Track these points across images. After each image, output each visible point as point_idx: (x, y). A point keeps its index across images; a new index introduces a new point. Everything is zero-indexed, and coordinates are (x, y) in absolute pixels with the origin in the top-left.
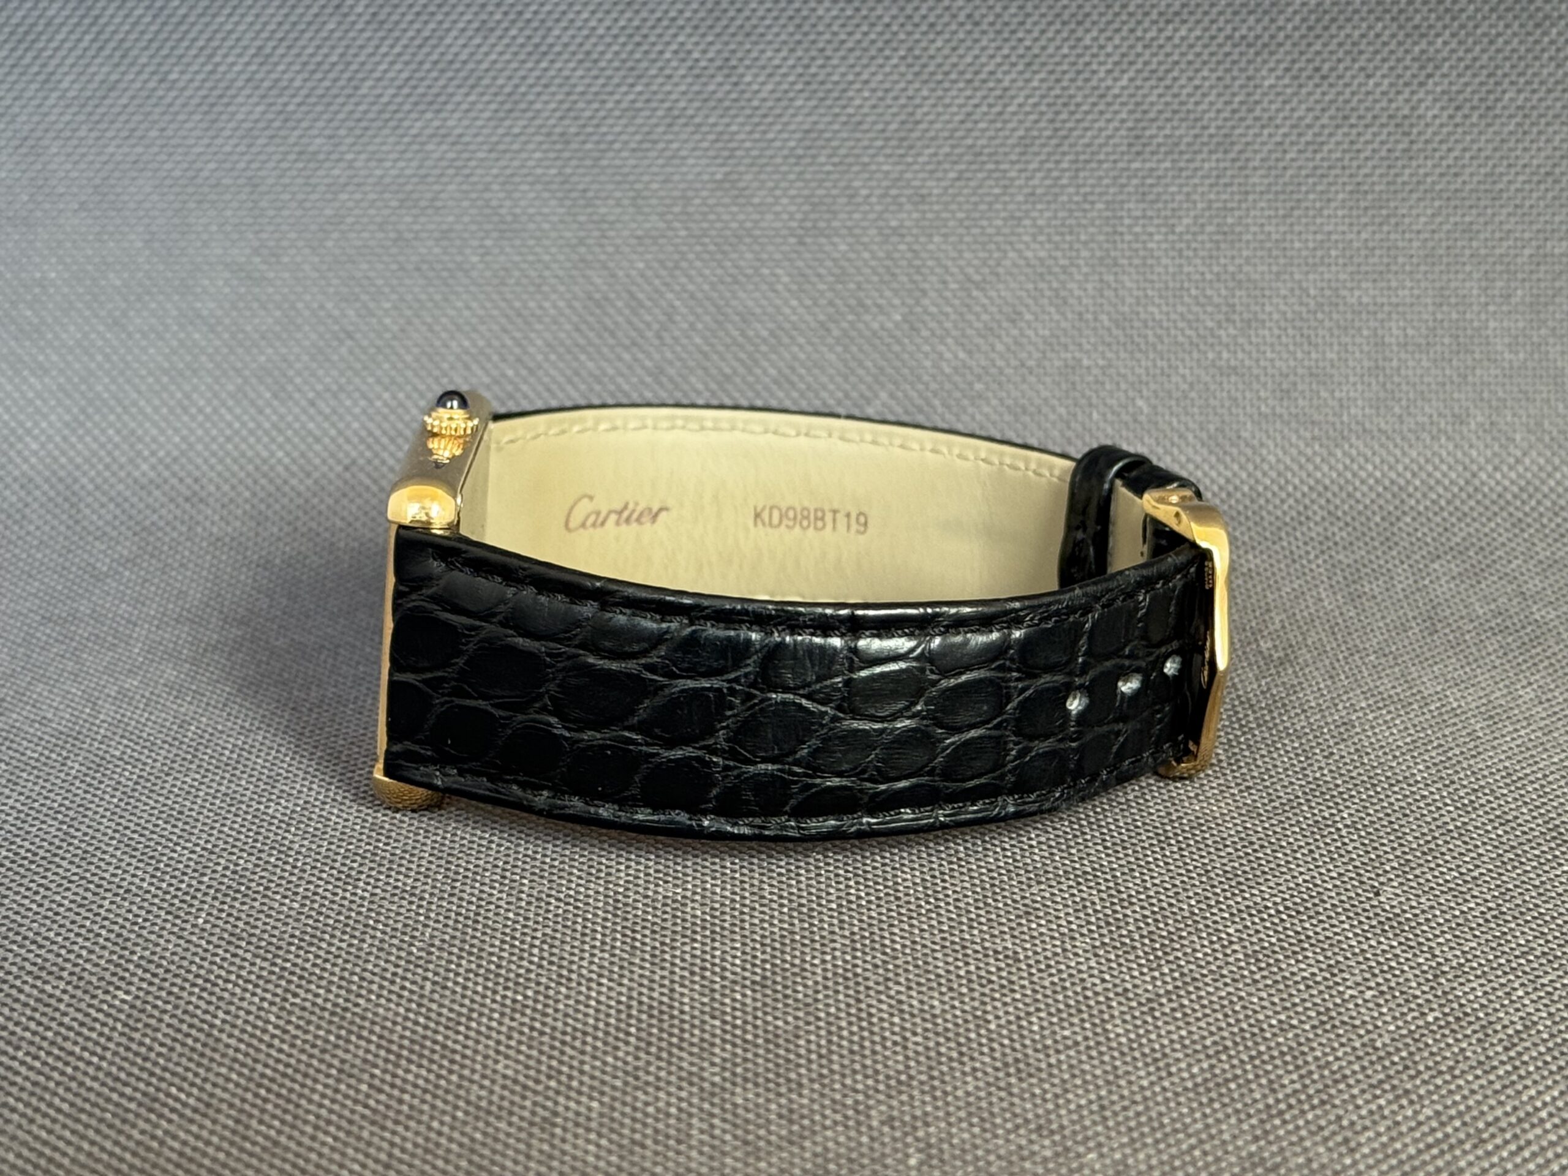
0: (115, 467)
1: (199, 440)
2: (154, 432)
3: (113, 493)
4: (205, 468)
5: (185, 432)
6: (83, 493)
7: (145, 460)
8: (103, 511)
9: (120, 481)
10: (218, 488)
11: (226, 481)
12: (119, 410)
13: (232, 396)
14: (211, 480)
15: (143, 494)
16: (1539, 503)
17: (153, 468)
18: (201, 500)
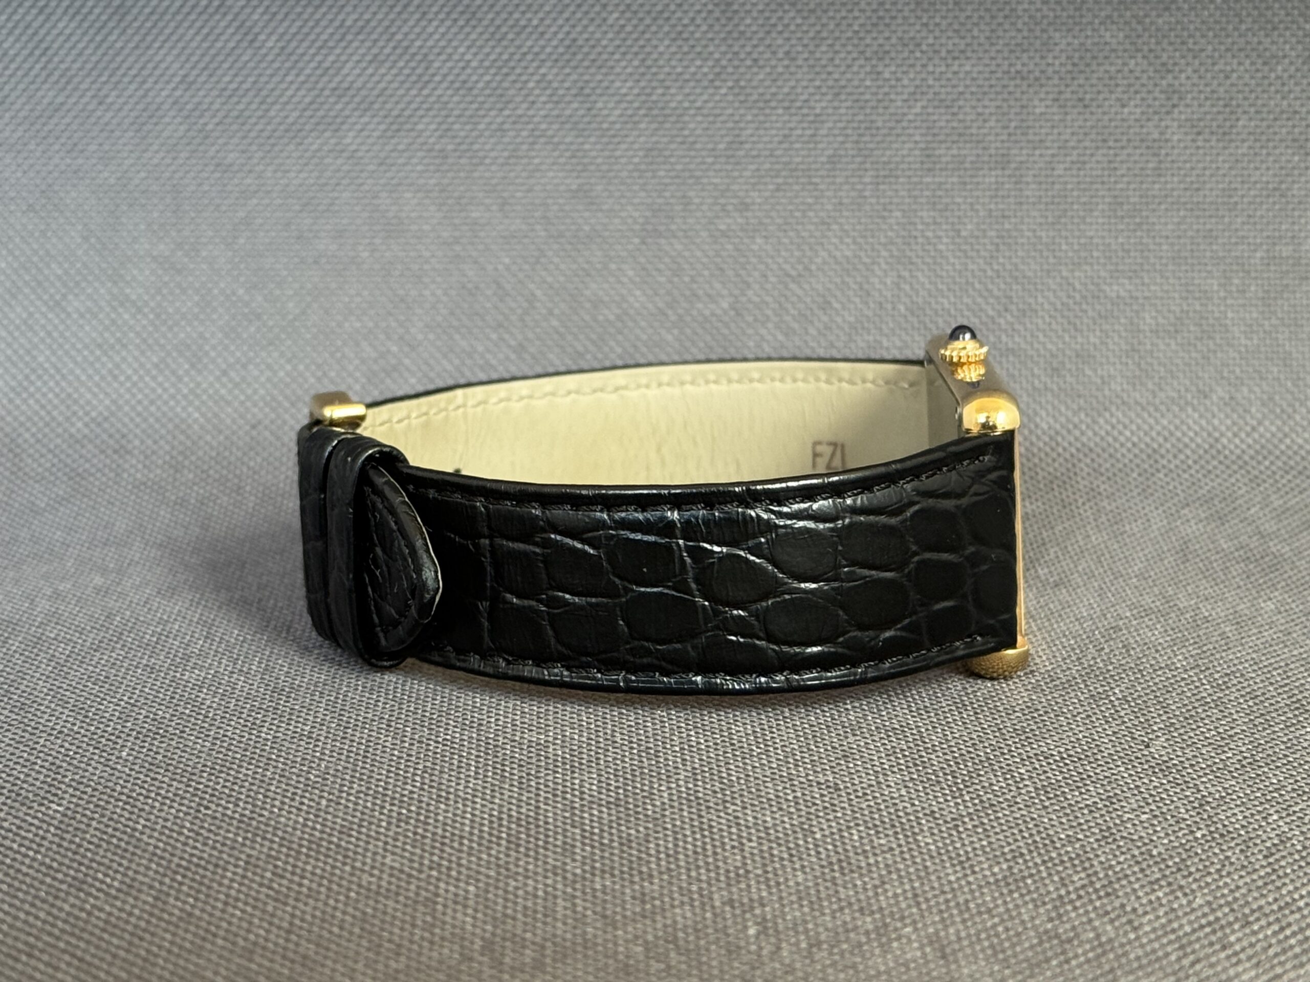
0: (54, 424)
1: (127, 402)
2: (89, 396)
3: (52, 446)
4: (131, 426)
5: (114, 396)
6: (26, 446)
7: (80, 419)
8: (42, 460)
9: (58, 436)
10: (142, 442)
11: (149, 436)
12: (58, 377)
13: (156, 366)
14: (136, 436)
15: (78, 447)
16: (1272, 463)
17: (86, 425)
18: (128, 452)
